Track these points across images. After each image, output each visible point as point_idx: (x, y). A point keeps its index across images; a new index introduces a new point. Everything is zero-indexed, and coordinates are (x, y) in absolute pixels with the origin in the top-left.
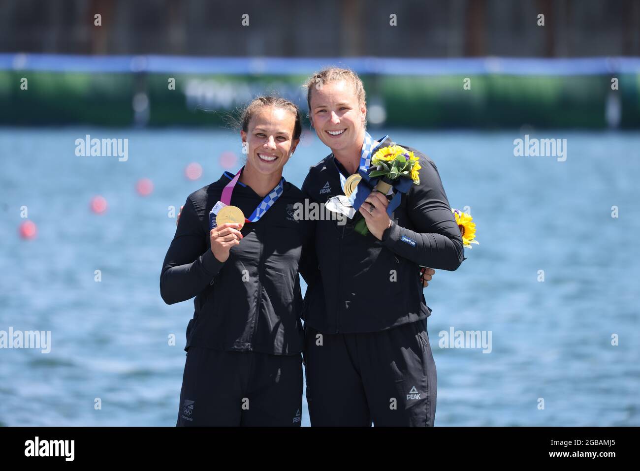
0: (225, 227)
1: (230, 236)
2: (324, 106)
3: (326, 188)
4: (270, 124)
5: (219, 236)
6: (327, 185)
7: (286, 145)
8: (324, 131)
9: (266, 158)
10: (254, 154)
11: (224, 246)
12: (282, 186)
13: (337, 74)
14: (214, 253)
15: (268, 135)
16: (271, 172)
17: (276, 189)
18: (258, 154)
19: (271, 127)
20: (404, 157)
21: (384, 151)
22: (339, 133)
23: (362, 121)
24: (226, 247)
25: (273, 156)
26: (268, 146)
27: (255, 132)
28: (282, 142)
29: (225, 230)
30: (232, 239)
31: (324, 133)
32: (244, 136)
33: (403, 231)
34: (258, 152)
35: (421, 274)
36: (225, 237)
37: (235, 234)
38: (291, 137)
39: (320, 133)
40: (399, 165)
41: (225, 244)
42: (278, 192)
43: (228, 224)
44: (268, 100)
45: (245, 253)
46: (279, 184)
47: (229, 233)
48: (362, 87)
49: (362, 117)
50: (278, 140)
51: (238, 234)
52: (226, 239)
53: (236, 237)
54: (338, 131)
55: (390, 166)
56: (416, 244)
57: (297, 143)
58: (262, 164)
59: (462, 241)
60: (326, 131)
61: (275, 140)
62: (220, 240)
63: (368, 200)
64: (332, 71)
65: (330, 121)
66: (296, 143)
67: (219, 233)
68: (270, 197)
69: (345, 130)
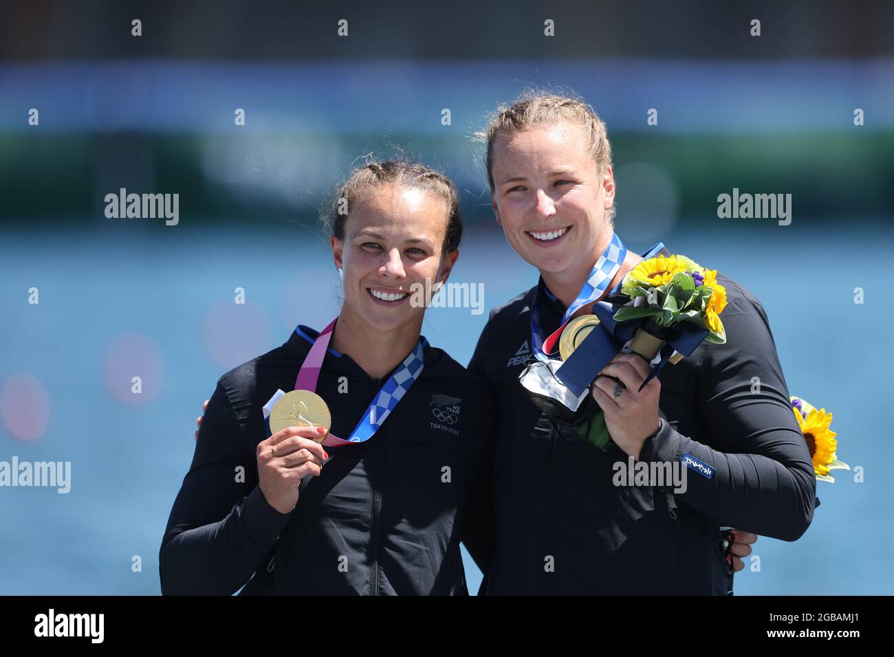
0: (288, 434)
1: (298, 454)
2: (521, 179)
3: (521, 355)
4: (391, 222)
5: (275, 455)
6: (524, 349)
7: (428, 265)
8: (522, 231)
9: (385, 296)
10: (360, 288)
11: (286, 476)
12: (420, 355)
13: (549, 109)
14: (265, 493)
15: (388, 246)
16: (395, 325)
17: (407, 363)
18: (369, 290)
19: (395, 229)
20: (691, 280)
21: (650, 264)
22: (556, 235)
23: (606, 209)
24: (289, 478)
25: (400, 292)
26: (387, 271)
27: (360, 240)
28: (419, 260)
29: (288, 441)
30: (303, 461)
31: (523, 236)
32: (336, 247)
33: (687, 443)
34: (368, 287)
35: (726, 544)
36: (288, 457)
37: (309, 449)
38: (438, 249)
39: (514, 236)
40: (680, 294)
41: (286, 473)
42: (412, 369)
43: (293, 429)
44: (387, 170)
45: (337, 500)
46: (414, 351)
47: (296, 447)
48: (604, 134)
49: (607, 199)
50: (409, 257)
51: (317, 450)
52: (288, 461)
53: (311, 457)
54: (552, 231)
55: (661, 297)
56: (714, 472)
57: (454, 260)
58: (377, 308)
59: (812, 475)
60: (527, 233)
61: (402, 258)
62: (276, 463)
63: (611, 371)
64: (537, 102)
65: (535, 210)
66: (449, 260)
67: (275, 448)
68: (396, 382)
69: (569, 228)
